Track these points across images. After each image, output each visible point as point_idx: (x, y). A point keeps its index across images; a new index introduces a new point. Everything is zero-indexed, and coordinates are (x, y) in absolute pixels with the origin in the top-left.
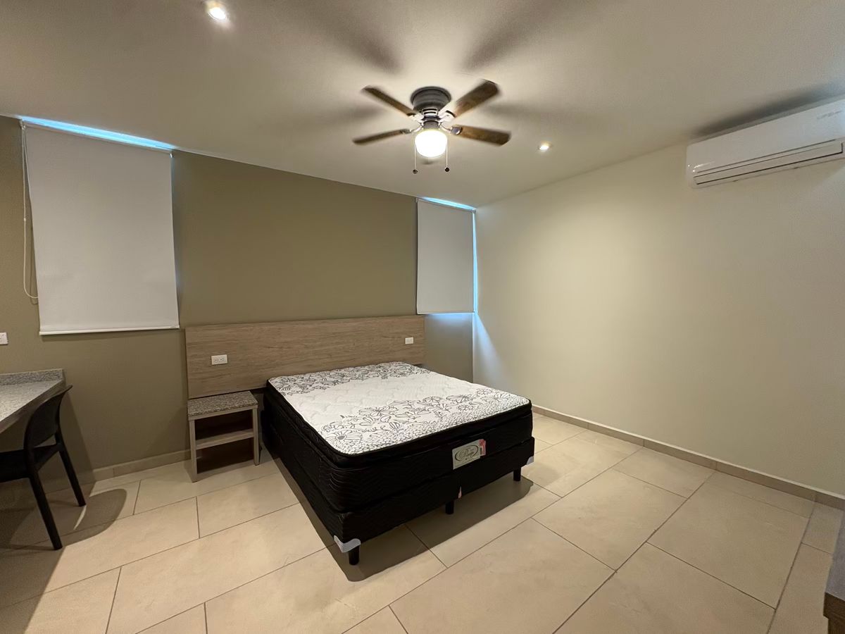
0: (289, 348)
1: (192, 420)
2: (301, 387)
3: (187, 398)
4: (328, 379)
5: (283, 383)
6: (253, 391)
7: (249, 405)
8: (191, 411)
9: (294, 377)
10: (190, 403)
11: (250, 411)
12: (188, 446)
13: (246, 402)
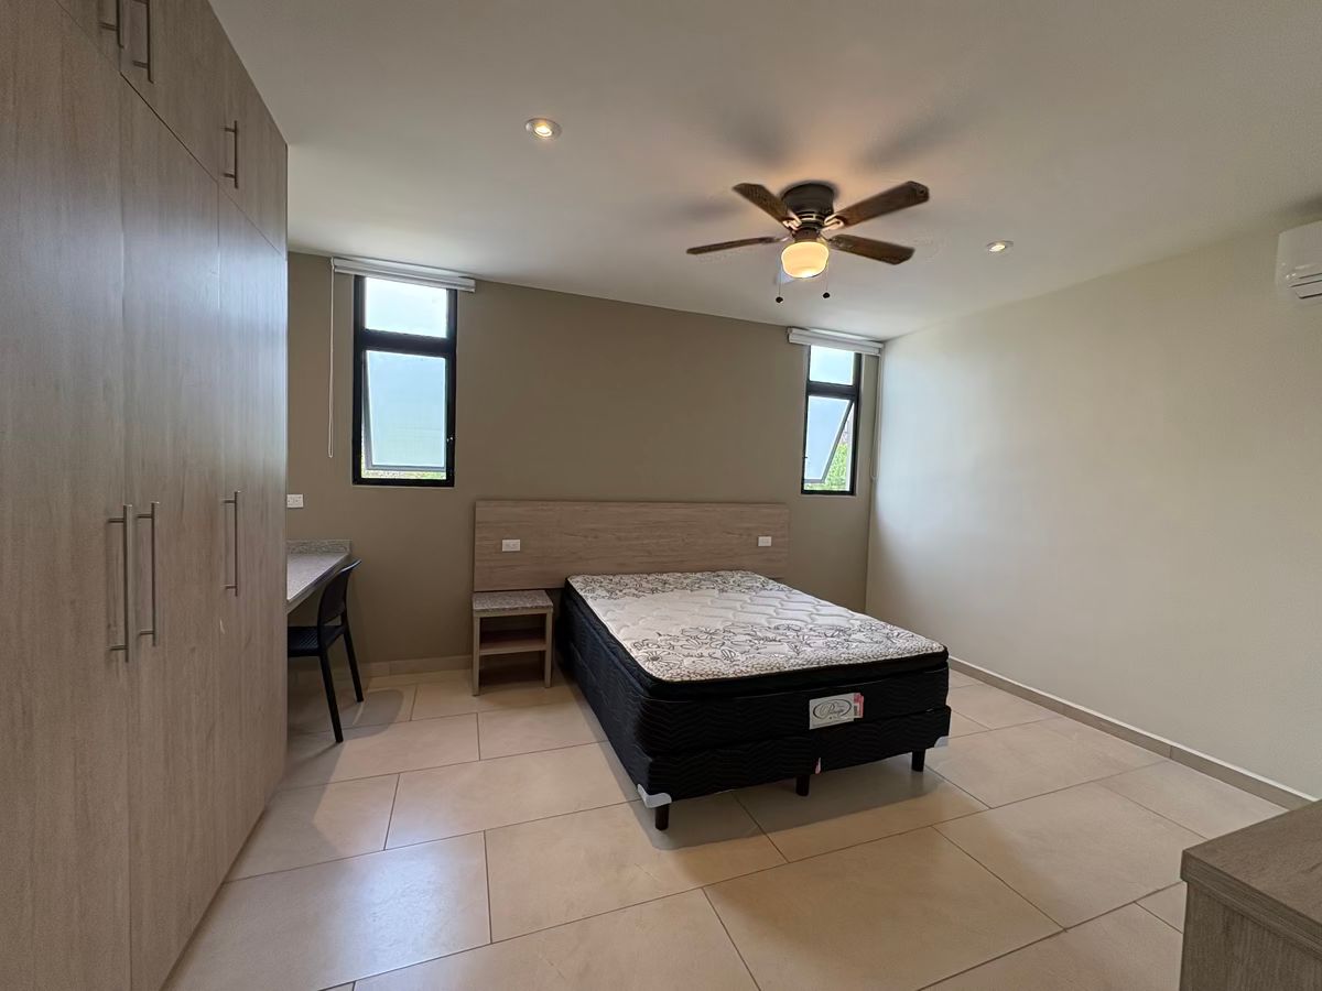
0: (596, 537)
1: (477, 617)
2: (608, 592)
3: (473, 592)
4: (645, 584)
5: (586, 583)
6: (549, 591)
7: (543, 607)
8: (477, 607)
9: (599, 577)
10: (475, 596)
11: (543, 616)
12: (471, 652)
13: (540, 603)
